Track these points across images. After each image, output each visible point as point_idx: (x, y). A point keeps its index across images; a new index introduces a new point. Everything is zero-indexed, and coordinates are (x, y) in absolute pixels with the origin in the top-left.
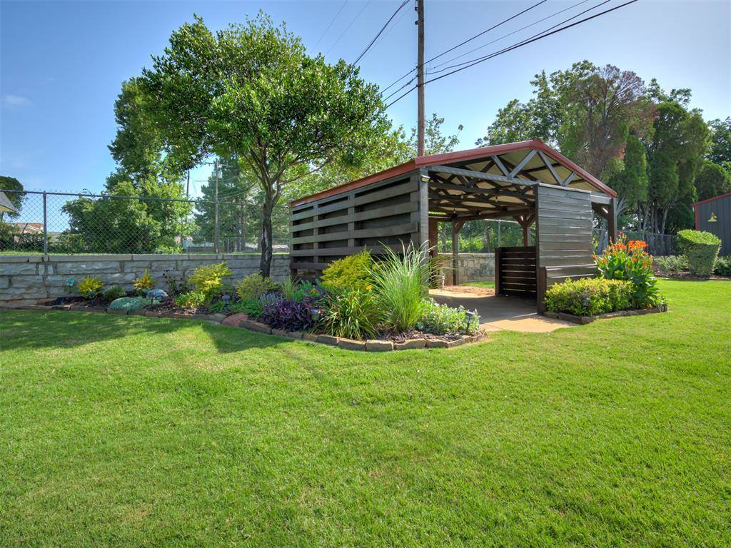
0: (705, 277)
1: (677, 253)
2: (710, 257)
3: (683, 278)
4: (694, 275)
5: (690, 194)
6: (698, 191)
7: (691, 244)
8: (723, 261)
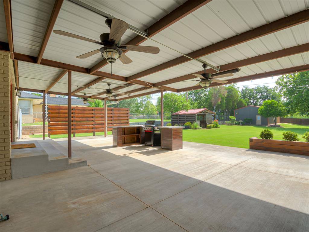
0: (233, 125)
1: (229, 120)
2: (234, 121)
3: (230, 125)
4: (231, 125)
5: (235, 107)
6: (237, 106)
7: (231, 119)
8: (236, 122)
